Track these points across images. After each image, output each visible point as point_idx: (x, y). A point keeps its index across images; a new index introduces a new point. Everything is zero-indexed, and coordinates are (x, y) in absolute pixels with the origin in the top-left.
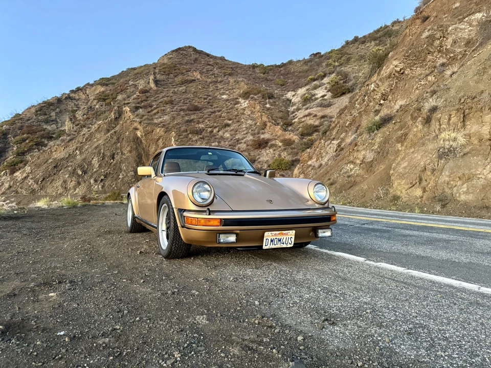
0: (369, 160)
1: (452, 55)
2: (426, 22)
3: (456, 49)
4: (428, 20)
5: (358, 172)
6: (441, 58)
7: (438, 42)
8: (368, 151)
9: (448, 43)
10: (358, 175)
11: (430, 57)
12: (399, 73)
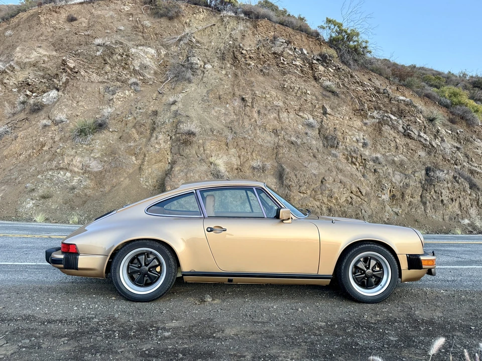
0: (96, 170)
1: (141, 78)
2: (74, 23)
3: (146, 74)
4: (75, 22)
5: (85, 183)
6: (129, 76)
7: (119, 57)
8: (86, 158)
9: (136, 65)
10: (86, 188)
11: (108, 68)
12: (71, 71)
